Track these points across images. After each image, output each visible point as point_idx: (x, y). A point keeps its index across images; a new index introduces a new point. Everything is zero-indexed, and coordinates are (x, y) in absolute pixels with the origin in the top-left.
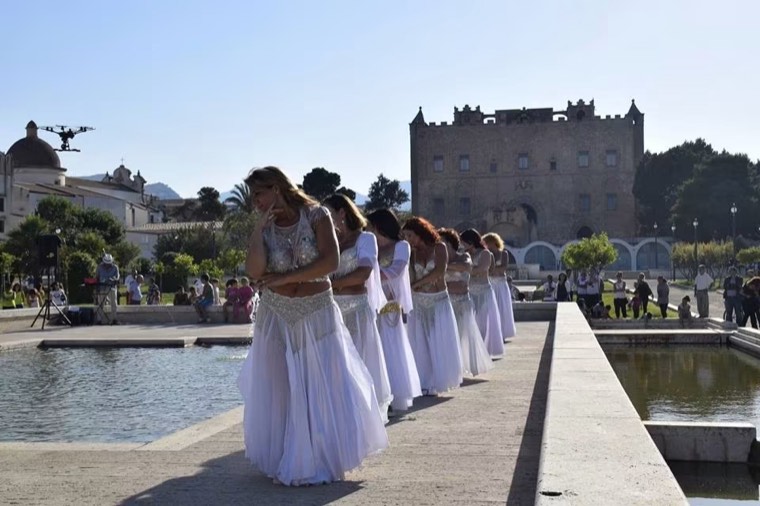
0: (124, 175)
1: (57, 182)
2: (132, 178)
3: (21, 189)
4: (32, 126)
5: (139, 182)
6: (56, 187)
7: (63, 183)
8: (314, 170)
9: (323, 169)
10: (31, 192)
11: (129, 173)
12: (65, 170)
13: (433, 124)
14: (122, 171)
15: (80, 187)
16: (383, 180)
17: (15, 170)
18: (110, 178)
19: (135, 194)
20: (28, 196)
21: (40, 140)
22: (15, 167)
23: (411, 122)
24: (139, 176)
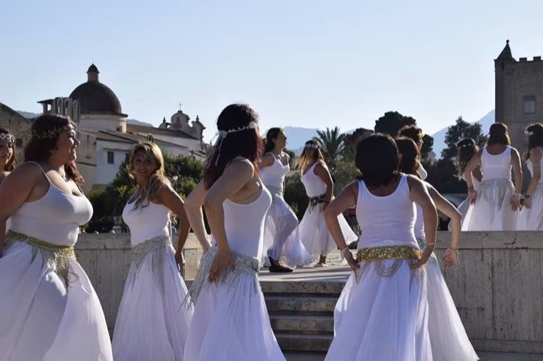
0: (182, 121)
1: (119, 129)
2: (191, 125)
3: (88, 136)
4: (93, 70)
5: (198, 128)
6: (118, 133)
7: (124, 130)
8: (386, 114)
9: (396, 113)
10: (98, 139)
11: (188, 118)
12: (126, 116)
13: (523, 60)
14: (180, 117)
15: (140, 134)
16: (461, 123)
17: (83, 117)
18: (167, 124)
19: (194, 141)
20: (95, 144)
21: (102, 85)
22: (82, 113)
23: (496, 58)
24: (197, 122)
